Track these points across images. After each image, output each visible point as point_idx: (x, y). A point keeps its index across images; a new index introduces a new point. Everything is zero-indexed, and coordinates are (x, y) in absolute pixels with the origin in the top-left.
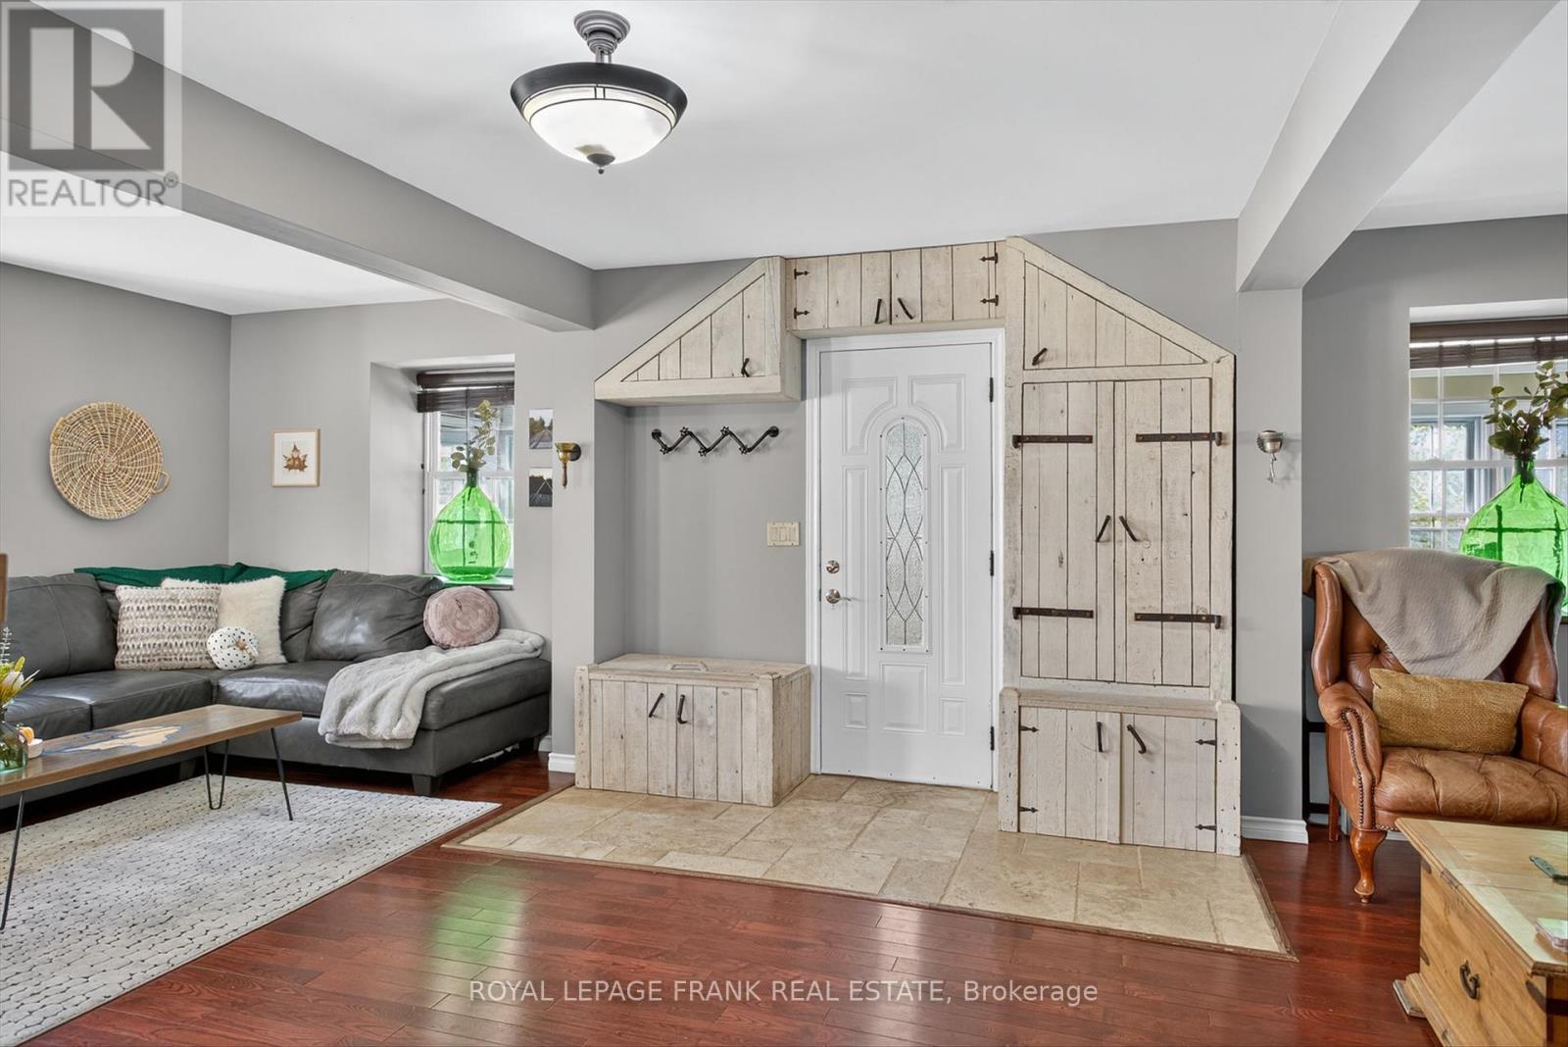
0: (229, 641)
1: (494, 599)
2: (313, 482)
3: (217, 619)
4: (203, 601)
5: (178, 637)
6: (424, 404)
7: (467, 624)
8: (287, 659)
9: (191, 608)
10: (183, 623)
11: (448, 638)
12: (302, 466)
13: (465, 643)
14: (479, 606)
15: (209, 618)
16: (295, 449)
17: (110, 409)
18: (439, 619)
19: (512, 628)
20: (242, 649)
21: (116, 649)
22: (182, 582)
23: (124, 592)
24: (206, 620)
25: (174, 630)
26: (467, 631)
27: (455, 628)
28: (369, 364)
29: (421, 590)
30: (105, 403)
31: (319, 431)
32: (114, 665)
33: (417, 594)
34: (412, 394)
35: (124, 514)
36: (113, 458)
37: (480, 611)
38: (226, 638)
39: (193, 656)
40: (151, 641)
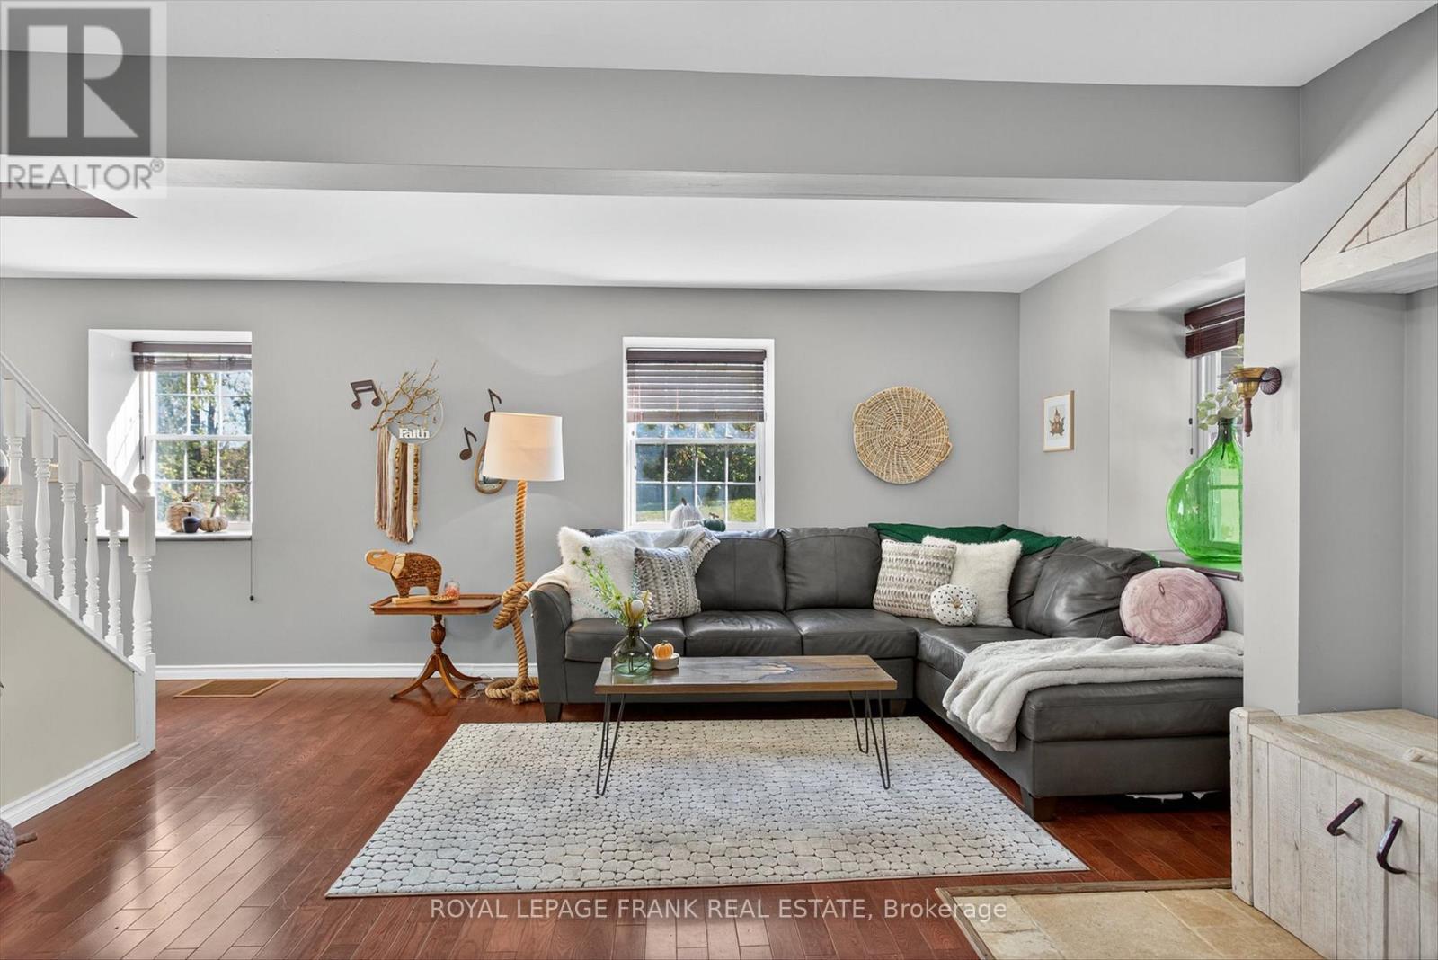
0: (946, 598)
1: (1218, 588)
2: (1067, 445)
3: (950, 576)
4: (937, 558)
5: (912, 587)
6: (1194, 347)
7: (1168, 616)
8: (1013, 623)
9: (927, 563)
10: (918, 576)
11: (1140, 631)
12: (1061, 431)
13: (1162, 640)
14: (1191, 596)
15: (940, 574)
16: (1057, 414)
17: (901, 392)
18: (1134, 605)
19: (1234, 631)
20: (957, 607)
21: (874, 590)
22: (937, 539)
23: (888, 545)
24: (937, 576)
25: (911, 582)
26: (1165, 626)
27: (1152, 619)
28: (1108, 314)
29: (1124, 568)
30: (897, 388)
31: (1073, 393)
32: (872, 604)
33: (1119, 573)
34: (1177, 338)
35: (913, 480)
36: (907, 433)
37: (1190, 602)
38: (944, 595)
39: (922, 608)
40: (894, 589)
